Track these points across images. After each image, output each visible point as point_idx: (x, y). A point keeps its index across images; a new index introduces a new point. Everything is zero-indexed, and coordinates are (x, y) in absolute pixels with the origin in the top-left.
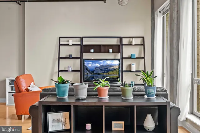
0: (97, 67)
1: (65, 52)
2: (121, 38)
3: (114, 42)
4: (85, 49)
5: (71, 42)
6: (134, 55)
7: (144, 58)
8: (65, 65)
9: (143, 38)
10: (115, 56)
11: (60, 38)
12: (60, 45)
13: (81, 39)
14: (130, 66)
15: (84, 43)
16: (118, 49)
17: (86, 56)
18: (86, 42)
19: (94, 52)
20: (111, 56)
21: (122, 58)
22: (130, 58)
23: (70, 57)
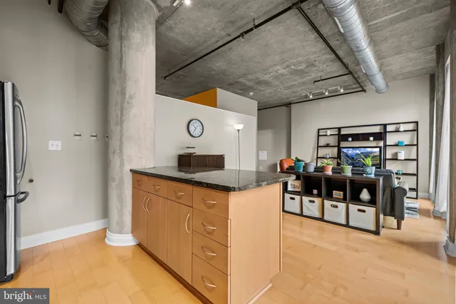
0: (357, 154)
1: (323, 141)
2: (385, 126)
3: (377, 130)
4: (343, 138)
5: (329, 132)
6: (402, 142)
7: (417, 145)
8: (322, 152)
9: (417, 122)
10: (378, 144)
11: (319, 130)
12: (319, 136)
13: (339, 129)
14: (396, 154)
15: (342, 133)
16: (380, 136)
17: (343, 144)
18: (344, 132)
19: (352, 140)
20: (374, 144)
21: (385, 146)
22: (397, 145)
23: (328, 146)
